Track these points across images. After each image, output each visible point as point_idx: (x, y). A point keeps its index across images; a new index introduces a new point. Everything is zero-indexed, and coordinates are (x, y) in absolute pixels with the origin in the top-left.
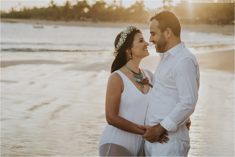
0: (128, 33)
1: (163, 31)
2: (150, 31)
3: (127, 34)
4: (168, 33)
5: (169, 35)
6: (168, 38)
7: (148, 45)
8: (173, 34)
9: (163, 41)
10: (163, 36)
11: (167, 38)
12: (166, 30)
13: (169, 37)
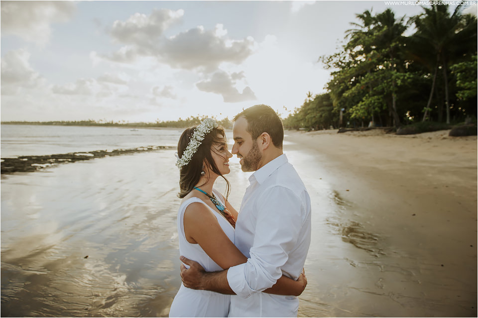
0: (206, 132)
1: (255, 137)
2: (234, 136)
3: (204, 133)
4: (264, 141)
5: (266, 145)
6: (265, 150)
7: (231, 156)
8: (272, 143)
9: (255, 155)
10: (255, 147)
11: (263, 149)
12: (261, 136)
13: (266, 147)
